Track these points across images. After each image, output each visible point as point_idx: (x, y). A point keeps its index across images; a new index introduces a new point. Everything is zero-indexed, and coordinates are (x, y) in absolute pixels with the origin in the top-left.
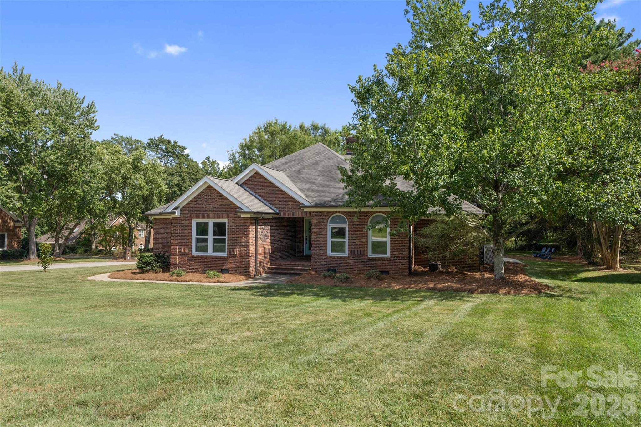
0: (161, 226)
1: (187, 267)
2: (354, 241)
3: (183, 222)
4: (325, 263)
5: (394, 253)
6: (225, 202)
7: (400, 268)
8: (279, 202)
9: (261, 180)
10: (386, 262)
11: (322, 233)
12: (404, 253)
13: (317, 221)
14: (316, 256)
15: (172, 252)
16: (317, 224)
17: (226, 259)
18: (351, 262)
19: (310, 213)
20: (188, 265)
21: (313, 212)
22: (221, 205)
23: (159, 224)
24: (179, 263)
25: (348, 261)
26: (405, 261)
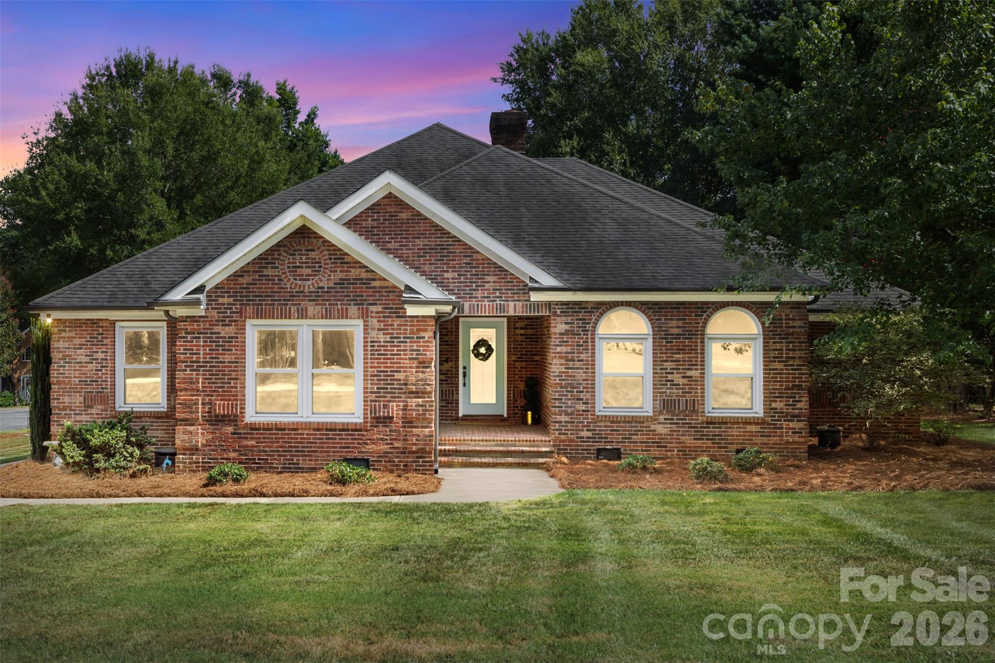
0: (77, 341)
1: (233, 455)
2: (670, 377)
3: (216, 329)
4: (590, 434)
5: (774, 405)
6: (354, 273)
7: (788, 442)
8: (456, 275)
9: (404, 215)
10: (754, 428)
11: (582, 356)
12: (799, 405)
13: (567, 327)
14: (564, 418)
15: (182, 416)
16: (567, 333)
17: (360, 430)
18: (661, 429)
19: (549, 304)
20: (235, 451)
21: (557, 303)
22: (341, 282)
23: (73, 334)
24: (203, 445)
25: (653, 427)
26: (802, 425)
